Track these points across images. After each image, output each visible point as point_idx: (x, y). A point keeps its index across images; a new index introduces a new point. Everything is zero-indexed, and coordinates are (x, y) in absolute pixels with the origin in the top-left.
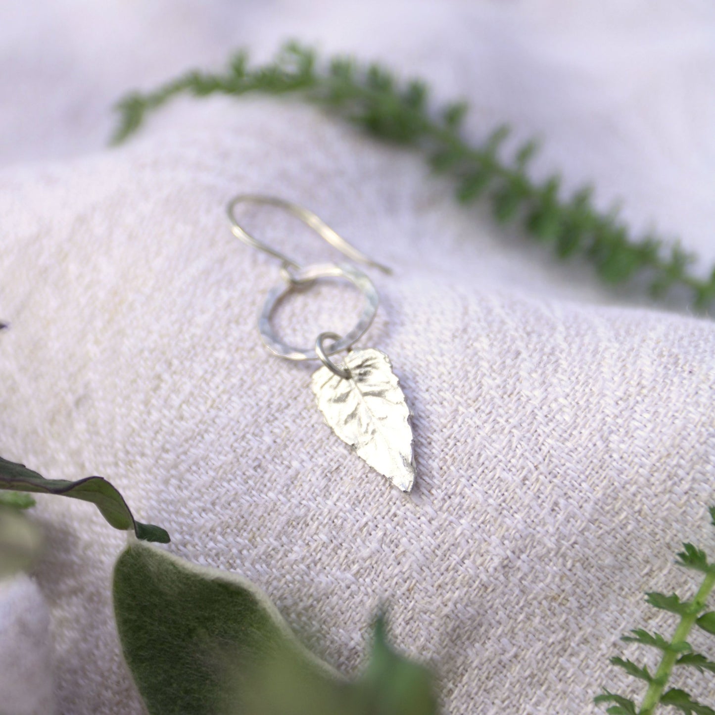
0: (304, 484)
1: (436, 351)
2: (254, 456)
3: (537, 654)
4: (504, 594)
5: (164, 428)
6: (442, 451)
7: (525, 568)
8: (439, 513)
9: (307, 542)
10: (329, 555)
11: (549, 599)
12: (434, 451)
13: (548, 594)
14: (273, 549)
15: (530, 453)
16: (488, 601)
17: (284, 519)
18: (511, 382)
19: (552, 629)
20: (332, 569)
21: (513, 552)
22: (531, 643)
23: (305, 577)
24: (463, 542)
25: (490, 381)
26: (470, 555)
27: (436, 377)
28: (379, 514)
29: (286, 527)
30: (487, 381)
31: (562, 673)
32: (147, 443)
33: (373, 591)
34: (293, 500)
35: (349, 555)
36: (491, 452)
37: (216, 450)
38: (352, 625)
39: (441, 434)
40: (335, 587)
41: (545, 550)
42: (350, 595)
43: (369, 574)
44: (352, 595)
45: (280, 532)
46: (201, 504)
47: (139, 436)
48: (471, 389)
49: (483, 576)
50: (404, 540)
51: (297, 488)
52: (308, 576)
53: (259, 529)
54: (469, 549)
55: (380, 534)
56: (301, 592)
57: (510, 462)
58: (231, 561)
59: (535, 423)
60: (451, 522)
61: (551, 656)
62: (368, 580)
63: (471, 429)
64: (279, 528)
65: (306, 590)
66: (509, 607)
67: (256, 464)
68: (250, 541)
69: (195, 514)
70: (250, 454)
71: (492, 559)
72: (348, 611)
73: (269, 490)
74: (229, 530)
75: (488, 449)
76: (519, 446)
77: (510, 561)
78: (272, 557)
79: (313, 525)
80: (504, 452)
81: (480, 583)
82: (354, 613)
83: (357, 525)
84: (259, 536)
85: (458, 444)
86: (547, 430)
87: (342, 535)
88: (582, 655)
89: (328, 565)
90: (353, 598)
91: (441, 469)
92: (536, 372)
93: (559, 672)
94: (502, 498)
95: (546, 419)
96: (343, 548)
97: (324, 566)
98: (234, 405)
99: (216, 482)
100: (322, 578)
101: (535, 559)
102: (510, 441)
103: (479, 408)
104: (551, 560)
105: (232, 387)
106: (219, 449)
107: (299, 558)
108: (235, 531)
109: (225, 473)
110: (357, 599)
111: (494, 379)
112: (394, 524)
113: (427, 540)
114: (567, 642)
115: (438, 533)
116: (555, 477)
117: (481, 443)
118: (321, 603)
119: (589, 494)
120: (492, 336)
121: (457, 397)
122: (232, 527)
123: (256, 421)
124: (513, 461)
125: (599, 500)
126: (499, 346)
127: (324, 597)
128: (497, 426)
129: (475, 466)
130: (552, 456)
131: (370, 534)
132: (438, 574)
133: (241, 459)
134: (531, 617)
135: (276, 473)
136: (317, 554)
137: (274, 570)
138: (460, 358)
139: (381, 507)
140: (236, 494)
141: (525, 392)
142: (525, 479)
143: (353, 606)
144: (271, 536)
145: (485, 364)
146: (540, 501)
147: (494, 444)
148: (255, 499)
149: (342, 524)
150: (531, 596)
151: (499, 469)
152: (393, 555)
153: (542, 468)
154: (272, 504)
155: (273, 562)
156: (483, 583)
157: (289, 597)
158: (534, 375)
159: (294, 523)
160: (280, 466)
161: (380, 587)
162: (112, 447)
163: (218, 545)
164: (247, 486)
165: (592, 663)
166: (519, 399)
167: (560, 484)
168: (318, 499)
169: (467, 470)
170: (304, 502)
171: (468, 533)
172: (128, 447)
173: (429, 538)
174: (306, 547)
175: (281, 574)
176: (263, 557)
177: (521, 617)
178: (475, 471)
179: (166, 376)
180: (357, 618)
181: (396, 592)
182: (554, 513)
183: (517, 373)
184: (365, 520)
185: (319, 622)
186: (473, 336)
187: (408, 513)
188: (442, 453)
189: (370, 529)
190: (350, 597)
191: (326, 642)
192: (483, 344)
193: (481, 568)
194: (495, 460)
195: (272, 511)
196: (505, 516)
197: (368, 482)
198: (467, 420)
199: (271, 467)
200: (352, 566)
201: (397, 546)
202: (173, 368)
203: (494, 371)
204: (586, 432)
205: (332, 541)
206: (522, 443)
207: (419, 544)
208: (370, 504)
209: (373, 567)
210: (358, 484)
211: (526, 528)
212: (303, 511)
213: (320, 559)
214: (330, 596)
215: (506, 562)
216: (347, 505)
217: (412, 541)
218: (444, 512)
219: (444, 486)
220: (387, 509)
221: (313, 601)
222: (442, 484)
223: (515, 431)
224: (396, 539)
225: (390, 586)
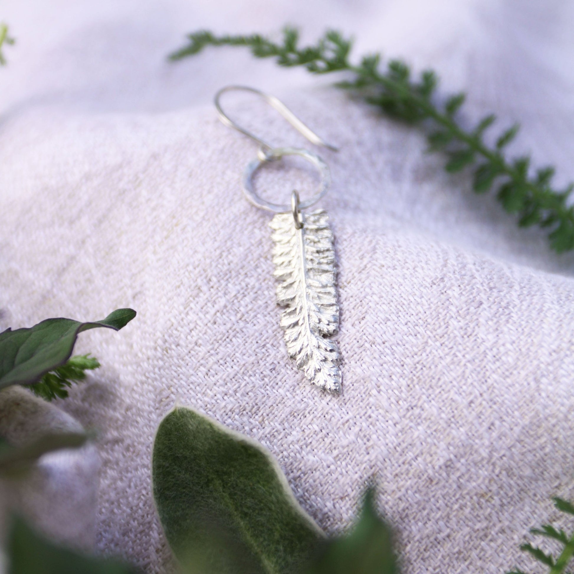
1: (418, 293)
2: (271, 361)
3: (465, 537)
4: (444, 487)
5: (198, 327)
6: (412, 372)
7: (463, 469)
8: (403, 419)
9: (303, 429)
10: (318, 441)
11: (479, 496)
12: (405, 371)
13: (479, 492)
14: (277, 431)
15: (478, 383)
16: (432, 491)
17: (288, 410)
18: (472, 325)
19: (479, 519)
20: (318, 452)
21: (456, 456)
22: (462, 528)
23: (298, 454)
24: (418, 443)
25: (455, 323)
26: (422, 454)
27: (414, 314)
28: (358, 414)
29: (289, 416)
30: (453, 323)
31: (482, 553)
32: (182, 336)
33: (347, 472)
34: (297, 397)
35: (332, 442)
36: (448, 378)
37: (242, 352)
38: (328, 495)
39: (413, 359)
40: (319, 465)
41: (480, 458)
42: (329, 473)
43: (345, 459)
45: (284, 419)
46: (225, 390)
47: (176, 329)
48: (440, 327)
49: (430, 472)
50: (374, 437)
51: (301, 388)
52: (300, 454)
53: (268, 415)
54: (422, 450)
55: (357, 429)
56: (293, 466)
57: (461, 387)
59: (485, 360)
60: (411, 427)
61: (475, 540)
62: (344, 463)
63: (436, 358)
64: (283, 416)
65: (297, 464)
66: (447, 498)
67: (272, 367)
68: (260, 423)
70: (268, 359)
71: (438, 459)
72: (325, 484)
73: (280, 387)
74: (244, 412)
75: (446, 375)
76: (470, 377)
77: (452, 463)
78: (275, 436)
79: (309, 417)
80: (458, 379)
81: (428, 477)
82: (330, 487)
83: (341, 420)
84: (267, 420)
85: (424, 369)
86: (493, 367)
87: (330, 427)
88: (499, 541)
89: (316, 448)
90: (331, 475)
91: (409, 386)
92: (492, 320)
93: (480, 552)
94: (452, 414)
95: (494, 359)
96: (329, 437)
97: (313, 448)
99: (239, 375)
100: (311, 457)
101: (472, 464)
102: (464, 372)
103: (444, 343)
104: (483, 466)
106: (244, 351)
107: (295, 440)
108: (249, 413)
109: (246, 369)
110: (334, 476)
111: (459, 321)
112: (368, 423)
113: (391, 439)
114: (489, 530)
115: (400, 434)
116: (495, 403)
117: (441, 371)
118: (306, 476)
119: (519, 420)
120: (462, 286)
121: (428, 332)
122: (248, 411)
123: (275, 335)
124: (464, 387)
125: (526, 426)
126: (466, 295)
127: (309, 472)
128: (455, 359)
129: (435, 388)
130: (494, 387)
131: (350, 429)
132: (396, 465)
133: (260, 362)
134: (464, 508)
135: (287, 376)
136: (309, 439)
137: (275, 447)
138: (435, 302)
139: (360, 409)
140: (254, 386)
141: (481, 335)
142: (471, 402)
143: (330, 482)
144: (277, 421)
145: (454, 309)
146: (480, 420)
147: (451, 373)
148: (268, 392)
149: (331, 419)
150: (465, 492)
151: (452, 392)
152: (365, 446)
153: (485, 396)
154: (280, 398)
155: (275, 441)
156: (430, 476)
158: (490, 323)
159: (296, 414)
160: (290, 371)
161: (352, 470)
162: (154, 335)
163: (235, 422)
164: (263, 382)
165: (505, 549)
166: (476, 340)
167: (498, 410)
168: (316, 398)
169: (428, 389)
170: (305, 400)
171: (422, 437)
172: (166, 337)
173: (393, 437)
174: (302, 433)
175: (280, 451)
176: (268, 436)
177: (456, 507)
178: (434, 391)
180: (332, 491)
181: (363, 475)
182: (490, 431)
183: (477, 319)
184: (346, 417)
185: (303, 489)
186: (448, 285)
187: (380, 417)
189: (351, 425)
190: (329, 475)
192: (454, 292)
193: (430, 465)
194: (450, 385)
195: (280, 403)
196: (452, 428)
197: (353, 390)
198: (434, 351)
199: (283, 371)
200: (333, 451)
201: (368, 440)
203: (460, 315)
204: (523, 373)
205: (321, 431)
206: (473, 375)
207: (385, 441)
208: (353, 406)
209: (349, 454)
211: (467, 439)
212: (303, 406)
213: (311, 443)
214: (314, 472)
215: (449, 463)
216: (336, 405)
217: (380, 438)
218: (406, 419)
219: (409, 399)
220: (365, 411)
221: (301, 474)
222: (408, 397)
223: (468, 365)
224: (368, 434)
225: (359, 470)
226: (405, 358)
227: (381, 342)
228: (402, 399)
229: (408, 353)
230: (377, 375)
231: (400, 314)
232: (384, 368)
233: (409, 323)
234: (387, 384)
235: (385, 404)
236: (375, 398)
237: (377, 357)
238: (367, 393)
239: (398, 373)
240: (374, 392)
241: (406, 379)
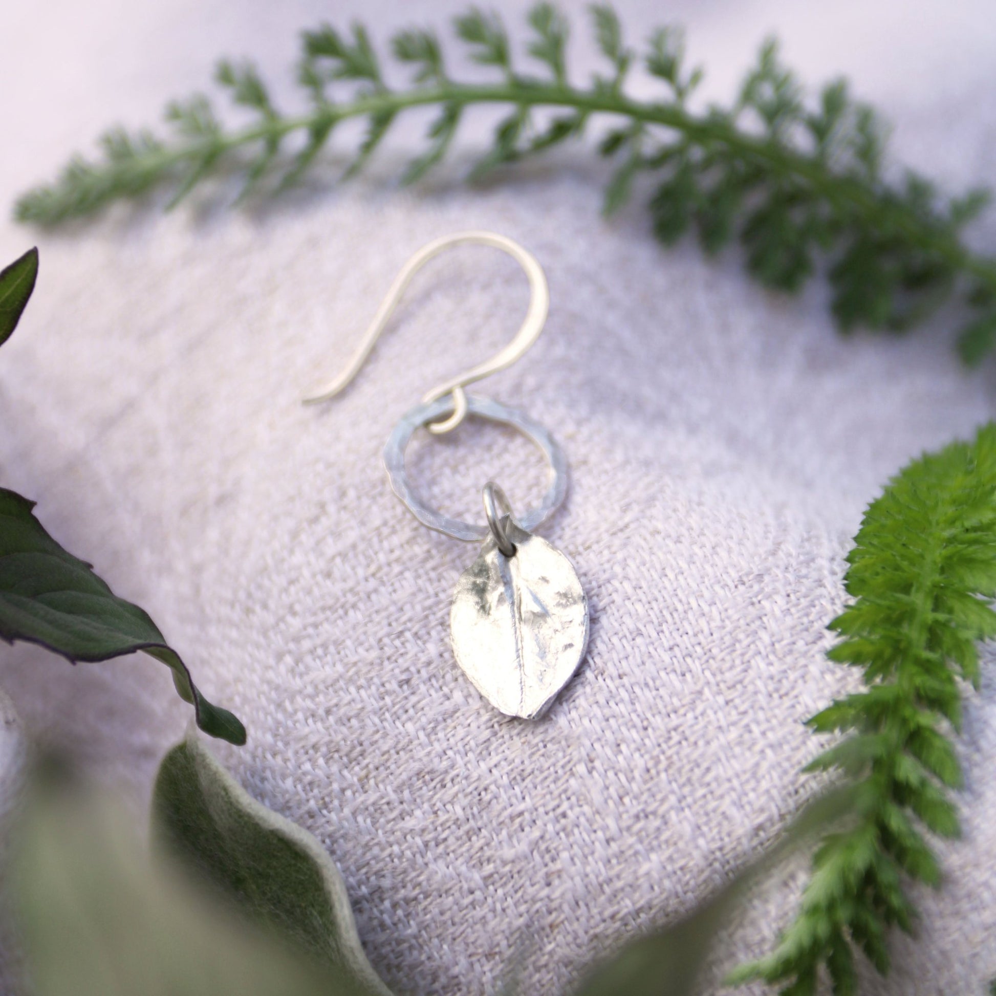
0: (459, 728)
1: (707, 595)
2: (405, 665)
6: (659, 745)
8: (625, 833)
9: (436, 808)
10: (458, 838)
12: (647, 741)
14: (388, 803)
17: (416, 766)
18: (792, 676)
20: (457, 859)
23: (418, 856)
24: (646, 886)
25: (762, 665)
26: (650, 907)
27: (691, 633)
28: (544, 805)
29: (415, 779)
30: (759, 663)
33: (504, 910)
34: (436, 744)
35: (485, 848)
36: (725, 771)
37: (358, 639)
39: (667, 720)
40: (455, 884)
42: (471, 903)
43: (505, 884)
44: (473, 905)
45: (403, 784)
46: (312, 706)
48: (732, 668)
50: (565, 855)
51: (449, 730)
52: (423, 857)
53: (377, 769)
54: (651, 900)
55: (536, 834)
56: (407, 876)
57: (746, 794)
58: (327, 799)
60: (636, 853)
62: (500, 892)
63: (710, 728)
64: (404, 776)
65: (414, 874)
67: (404, 677)
68: (360, 780)
69: (300, 716)
70: (400, 661)
72: (462, 924)
73: (410, 719)
74: (336, 756)
75: (723, 765)
76: (767, 777)
78: (382, 813)
79: (450, 788)
80: (744, 778)
82: (469, 931)
83: (510, 810)
84: (375, 777)
85: (684, 743)
87: (485, 817)
89: (453, 851)
90: (474, 908)
91: (648, 771)
94: (719, 844)
96: (481, 835)
97: (449, 850)
98: (404, 583)
99: (342, 683)
100: (441, 866)
102: (757, 764)
103: (732, 700)
105: (411, 559)
106: (362, 638)
107: (417, 828)
108: (345, 759)
109: (357, 673)
110: (479, 912)
111: (771, 664)
112: (558, 827)
113: (596, 868)
115: (614, 861)
117: (715, 754)
118: (429, 900)
120: (793, 597)
121: (708, 673)
122: (342, 753)
123: (426, 617)
124: (752, 795)
126: (796, 616)
127: (435, 893)
128: (747, 736)
129: (697, 785)
131: (523, 830)
132: (598, 918)
133: (386, 663)
135: (427, 700)
136: (443, 831)
137: (380, 832)
138: (736, 617)
139: (548, 797)
140: (363, 708)
142: (762, 828)
143: (471, 920)
144: (391, 783)
145: (766, 638)
147: (733, 762)
148: (386, 724)
149: (489, 803)
151: (727, 800)
152: (545, 870)
154: (406, 740)
155: (382, 820)
157: (389, 875)
158: (828, 677)
159: (427, 777)
160: (436, 691)
161: (513, 907)
163: (317, 770)
164: (381, 703)
166: (793, 706)
168: (470, 755)
169: (684, 785)
170: (450, 753)
171: (656, 876)
173: (600, 864)
174: (432, 816)
175: (387, 842)
176: (371, 809)
178: (694, 790)
179: (331, 509)
180: (472, 937)
181: (533, 923)
183: (806, 666)
184: (522, 807)
185: (418, 925)
186: (768, 590)
187: (582, 820)
188: (658, 749)
189: (525, 823)
190: (470, 907)
191: (420, 954)
192: (775, 606)
194: (727, 785)
195: (403, 749)
196: (715, 871)
197: (543, 755)
198: (710, 712)
199: (423, 688)
200: (485, 864)
201: (553, 860)
202: (346, 501)
203: (774, 652)
205: (468, 820)
206: (774, 774)
207: (584, 868)
208: (536, 788)
209: (512, 877)
210: (529, 752)
212: (445, 764)
213: (445, 840)
214: (444, 895)
216: (505, 777)
217: (576, 860)
218: (631, 835)
219: (645, 797)
220: (556, 802)
221: (419, 894)
222: (642, 793)
223: (769, 752)
224: (555, 849)
225: (528, 912)
226: (654, 716)
227: (615, 674)
228: (631, 795)
229: (661, 706)
230: (595, 737)
231: (664, 627)
232: (610, 727)
233: (676, 649)
234: (609, 759)
235: (597, 797)
236: (580, 780)
237: (602, 701)
238: (568, 768)
239: (634, 741)
240: (581, 769)
241: (647, 757)
